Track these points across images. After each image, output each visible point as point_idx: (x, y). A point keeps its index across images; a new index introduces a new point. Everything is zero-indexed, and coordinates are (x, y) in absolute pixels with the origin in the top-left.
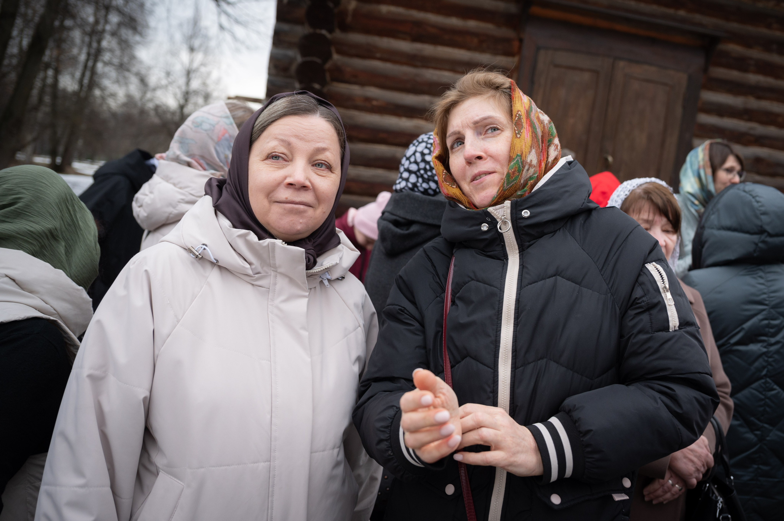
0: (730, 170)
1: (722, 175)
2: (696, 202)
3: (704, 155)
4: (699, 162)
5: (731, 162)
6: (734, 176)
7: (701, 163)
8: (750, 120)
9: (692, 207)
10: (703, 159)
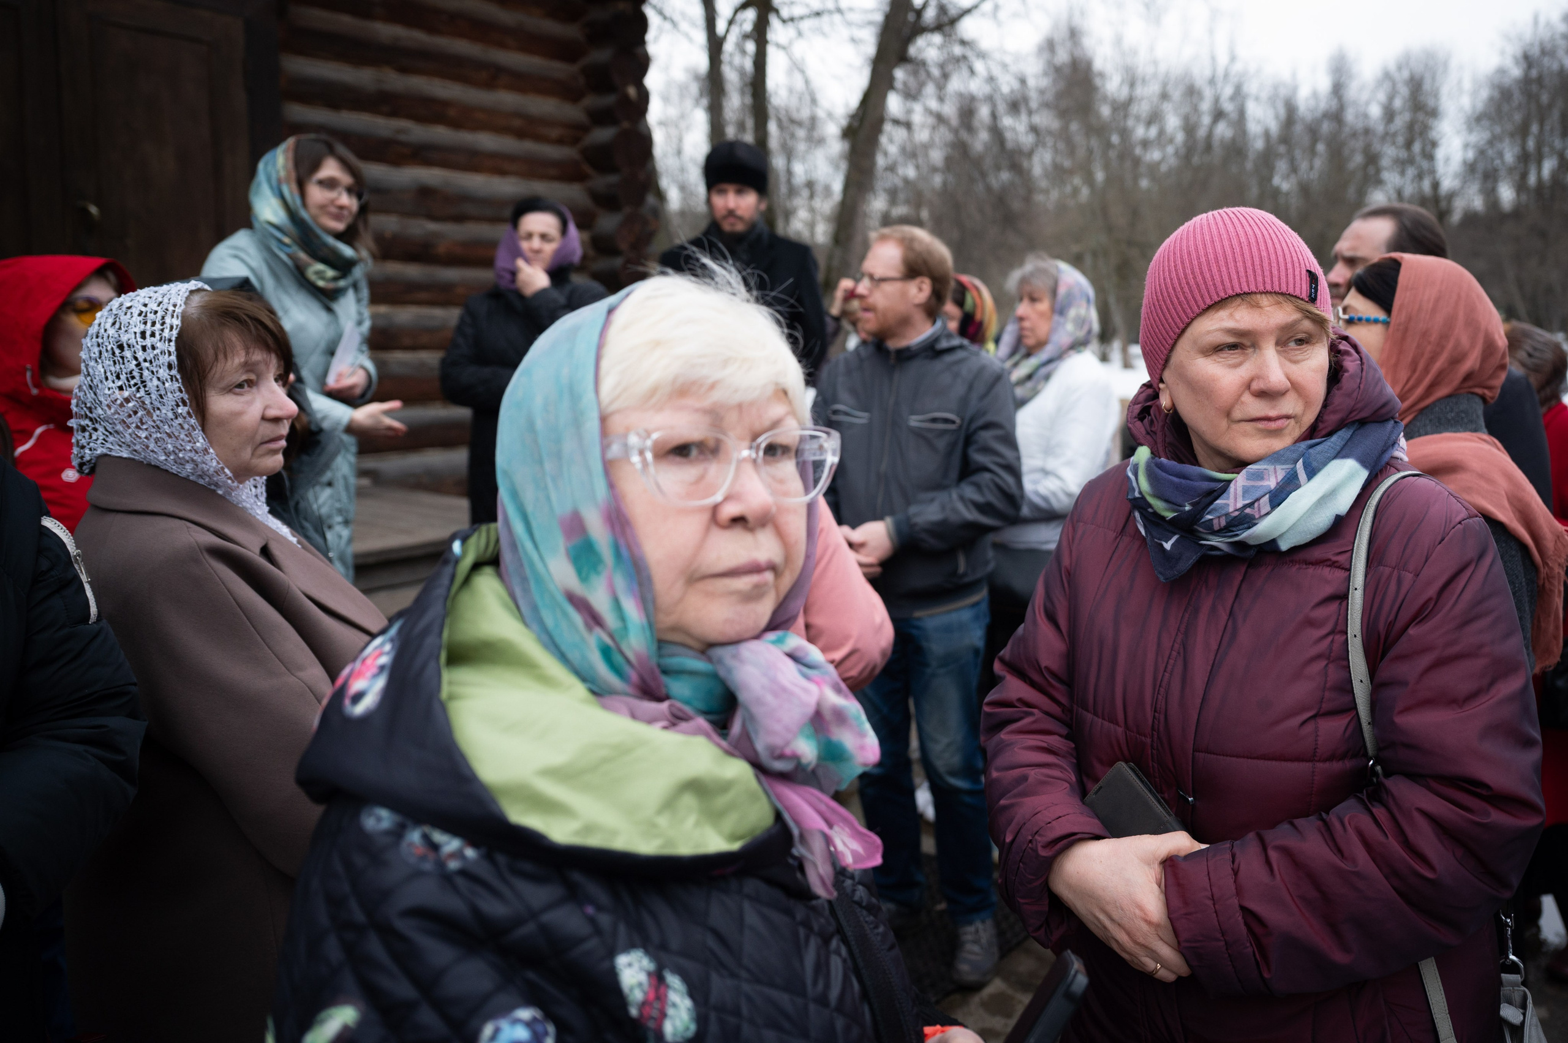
0: (330, 184)
1: (317, 194)
2: (287, 240)
3: (286, 159)
4: (278, 172)
5: (330, 169)
6: (340, 194)
7: (282, 174)
8: (394, 114)
9: (281, 250)
10: (285, 167)
